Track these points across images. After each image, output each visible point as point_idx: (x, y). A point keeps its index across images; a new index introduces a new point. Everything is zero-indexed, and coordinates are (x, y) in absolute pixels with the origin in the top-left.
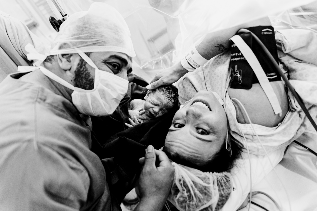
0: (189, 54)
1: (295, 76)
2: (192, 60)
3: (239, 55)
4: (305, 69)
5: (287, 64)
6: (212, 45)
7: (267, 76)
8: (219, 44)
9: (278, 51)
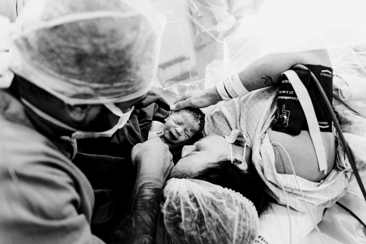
0: (228, 79)
1: (350, 129)
2: (230, 87)
3: (290, 93)
4: (362, 123)
5: (341, 114)
6: (259, 75)
7: (320, 125)
8: (268, 75)
9: (333, 99)
